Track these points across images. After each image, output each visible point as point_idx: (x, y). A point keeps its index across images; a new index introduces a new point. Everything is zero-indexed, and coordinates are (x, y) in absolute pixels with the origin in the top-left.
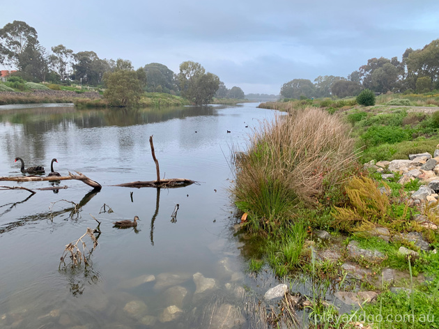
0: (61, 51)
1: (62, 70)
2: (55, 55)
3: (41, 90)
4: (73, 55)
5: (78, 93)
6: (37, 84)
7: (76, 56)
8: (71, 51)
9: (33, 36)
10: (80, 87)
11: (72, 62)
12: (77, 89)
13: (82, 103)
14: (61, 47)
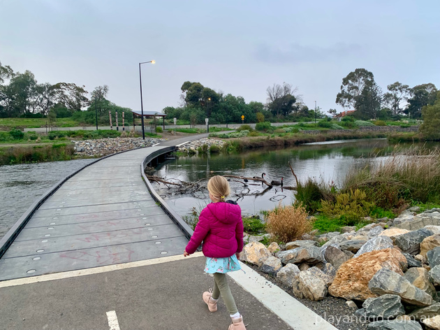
0: (397, 88)
1: (395, 106)
2: (390, 92)
3: (367, 127)
4: (409, 89)
5: (404, 127)
6: (364, 122)
7: (411, 91)
8: (406, 87)
9: (370, 80)
10: (407, 121)
11: (407, 96)
12: (404, 123)
13: (394, 138)
14: (397, 84)
